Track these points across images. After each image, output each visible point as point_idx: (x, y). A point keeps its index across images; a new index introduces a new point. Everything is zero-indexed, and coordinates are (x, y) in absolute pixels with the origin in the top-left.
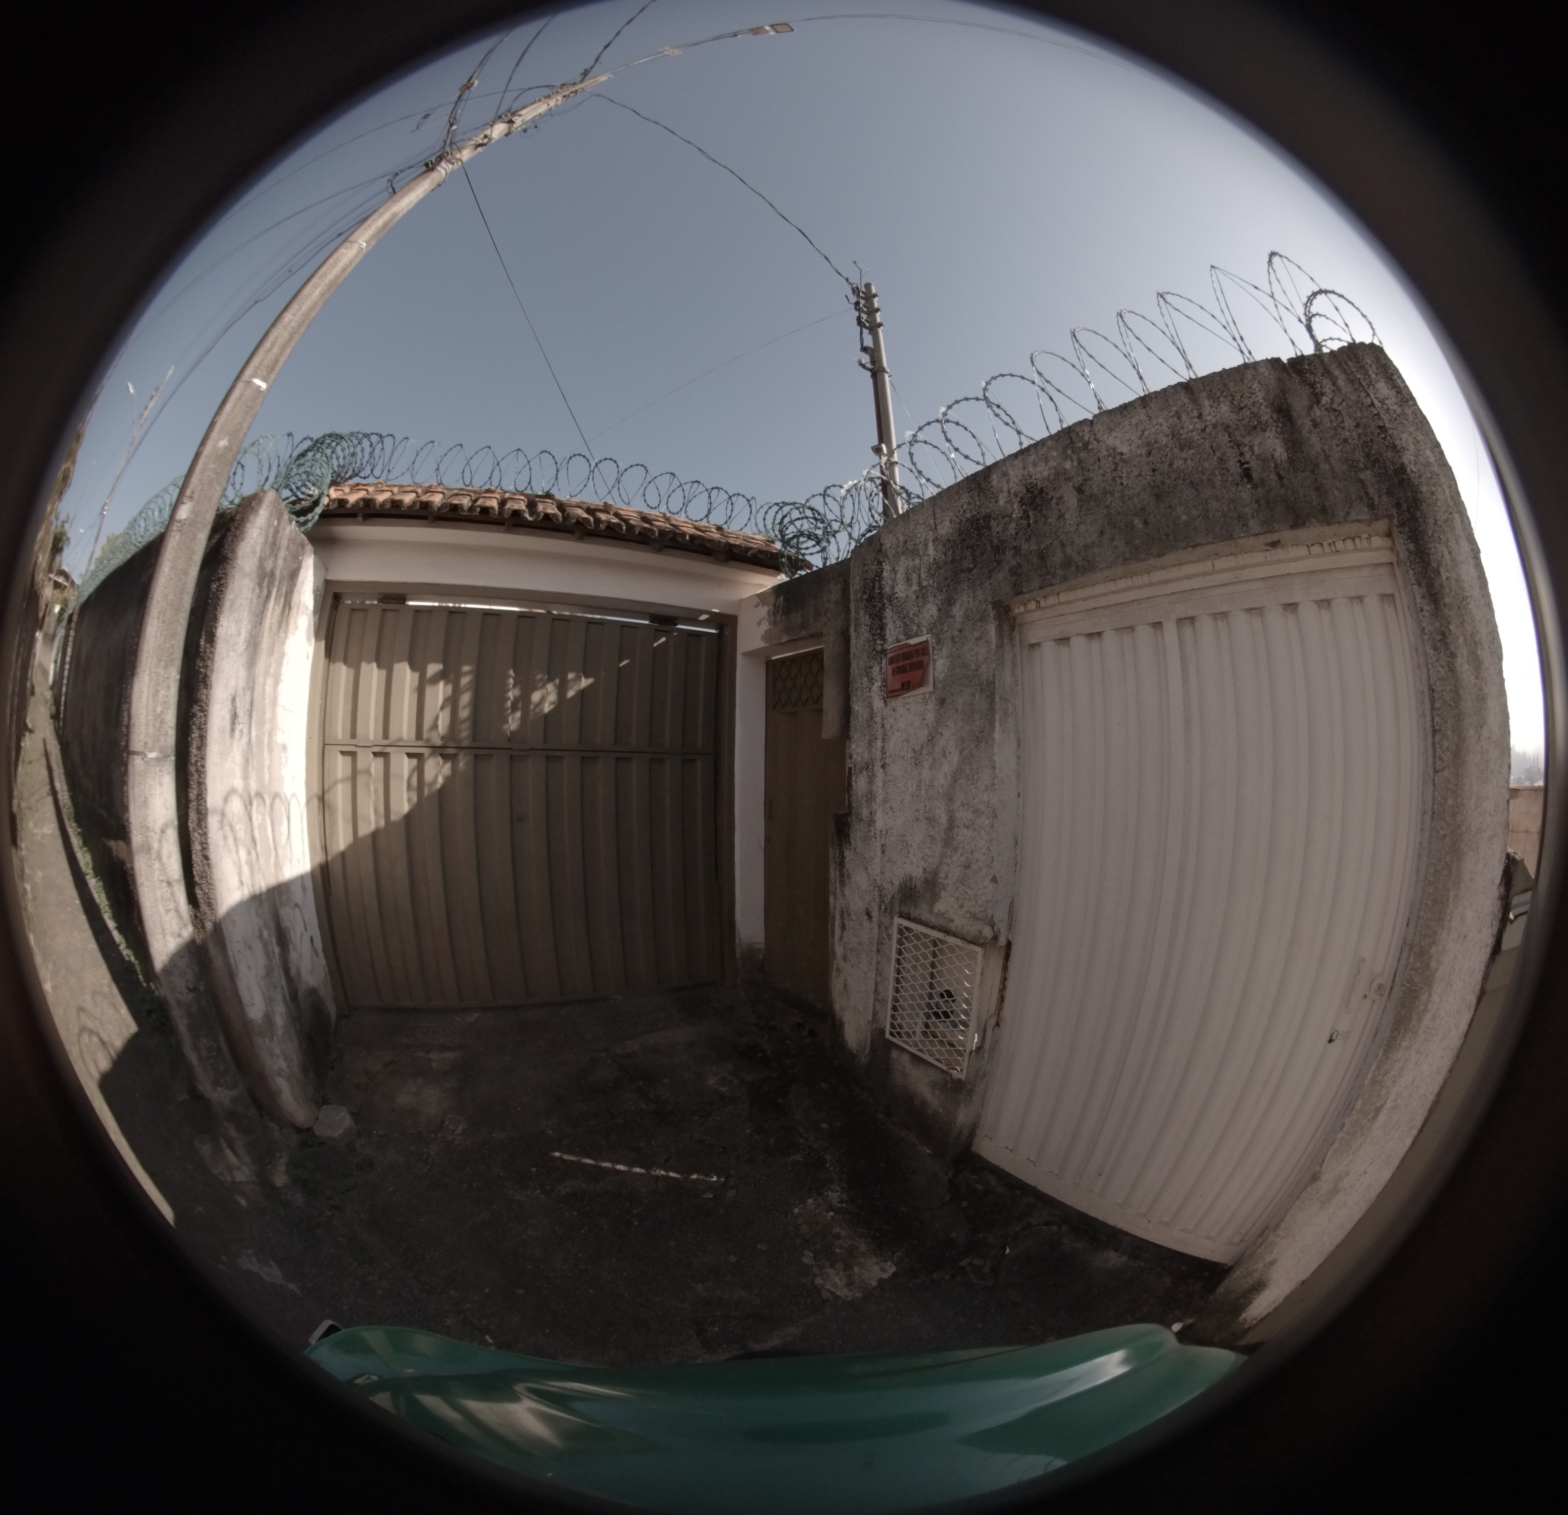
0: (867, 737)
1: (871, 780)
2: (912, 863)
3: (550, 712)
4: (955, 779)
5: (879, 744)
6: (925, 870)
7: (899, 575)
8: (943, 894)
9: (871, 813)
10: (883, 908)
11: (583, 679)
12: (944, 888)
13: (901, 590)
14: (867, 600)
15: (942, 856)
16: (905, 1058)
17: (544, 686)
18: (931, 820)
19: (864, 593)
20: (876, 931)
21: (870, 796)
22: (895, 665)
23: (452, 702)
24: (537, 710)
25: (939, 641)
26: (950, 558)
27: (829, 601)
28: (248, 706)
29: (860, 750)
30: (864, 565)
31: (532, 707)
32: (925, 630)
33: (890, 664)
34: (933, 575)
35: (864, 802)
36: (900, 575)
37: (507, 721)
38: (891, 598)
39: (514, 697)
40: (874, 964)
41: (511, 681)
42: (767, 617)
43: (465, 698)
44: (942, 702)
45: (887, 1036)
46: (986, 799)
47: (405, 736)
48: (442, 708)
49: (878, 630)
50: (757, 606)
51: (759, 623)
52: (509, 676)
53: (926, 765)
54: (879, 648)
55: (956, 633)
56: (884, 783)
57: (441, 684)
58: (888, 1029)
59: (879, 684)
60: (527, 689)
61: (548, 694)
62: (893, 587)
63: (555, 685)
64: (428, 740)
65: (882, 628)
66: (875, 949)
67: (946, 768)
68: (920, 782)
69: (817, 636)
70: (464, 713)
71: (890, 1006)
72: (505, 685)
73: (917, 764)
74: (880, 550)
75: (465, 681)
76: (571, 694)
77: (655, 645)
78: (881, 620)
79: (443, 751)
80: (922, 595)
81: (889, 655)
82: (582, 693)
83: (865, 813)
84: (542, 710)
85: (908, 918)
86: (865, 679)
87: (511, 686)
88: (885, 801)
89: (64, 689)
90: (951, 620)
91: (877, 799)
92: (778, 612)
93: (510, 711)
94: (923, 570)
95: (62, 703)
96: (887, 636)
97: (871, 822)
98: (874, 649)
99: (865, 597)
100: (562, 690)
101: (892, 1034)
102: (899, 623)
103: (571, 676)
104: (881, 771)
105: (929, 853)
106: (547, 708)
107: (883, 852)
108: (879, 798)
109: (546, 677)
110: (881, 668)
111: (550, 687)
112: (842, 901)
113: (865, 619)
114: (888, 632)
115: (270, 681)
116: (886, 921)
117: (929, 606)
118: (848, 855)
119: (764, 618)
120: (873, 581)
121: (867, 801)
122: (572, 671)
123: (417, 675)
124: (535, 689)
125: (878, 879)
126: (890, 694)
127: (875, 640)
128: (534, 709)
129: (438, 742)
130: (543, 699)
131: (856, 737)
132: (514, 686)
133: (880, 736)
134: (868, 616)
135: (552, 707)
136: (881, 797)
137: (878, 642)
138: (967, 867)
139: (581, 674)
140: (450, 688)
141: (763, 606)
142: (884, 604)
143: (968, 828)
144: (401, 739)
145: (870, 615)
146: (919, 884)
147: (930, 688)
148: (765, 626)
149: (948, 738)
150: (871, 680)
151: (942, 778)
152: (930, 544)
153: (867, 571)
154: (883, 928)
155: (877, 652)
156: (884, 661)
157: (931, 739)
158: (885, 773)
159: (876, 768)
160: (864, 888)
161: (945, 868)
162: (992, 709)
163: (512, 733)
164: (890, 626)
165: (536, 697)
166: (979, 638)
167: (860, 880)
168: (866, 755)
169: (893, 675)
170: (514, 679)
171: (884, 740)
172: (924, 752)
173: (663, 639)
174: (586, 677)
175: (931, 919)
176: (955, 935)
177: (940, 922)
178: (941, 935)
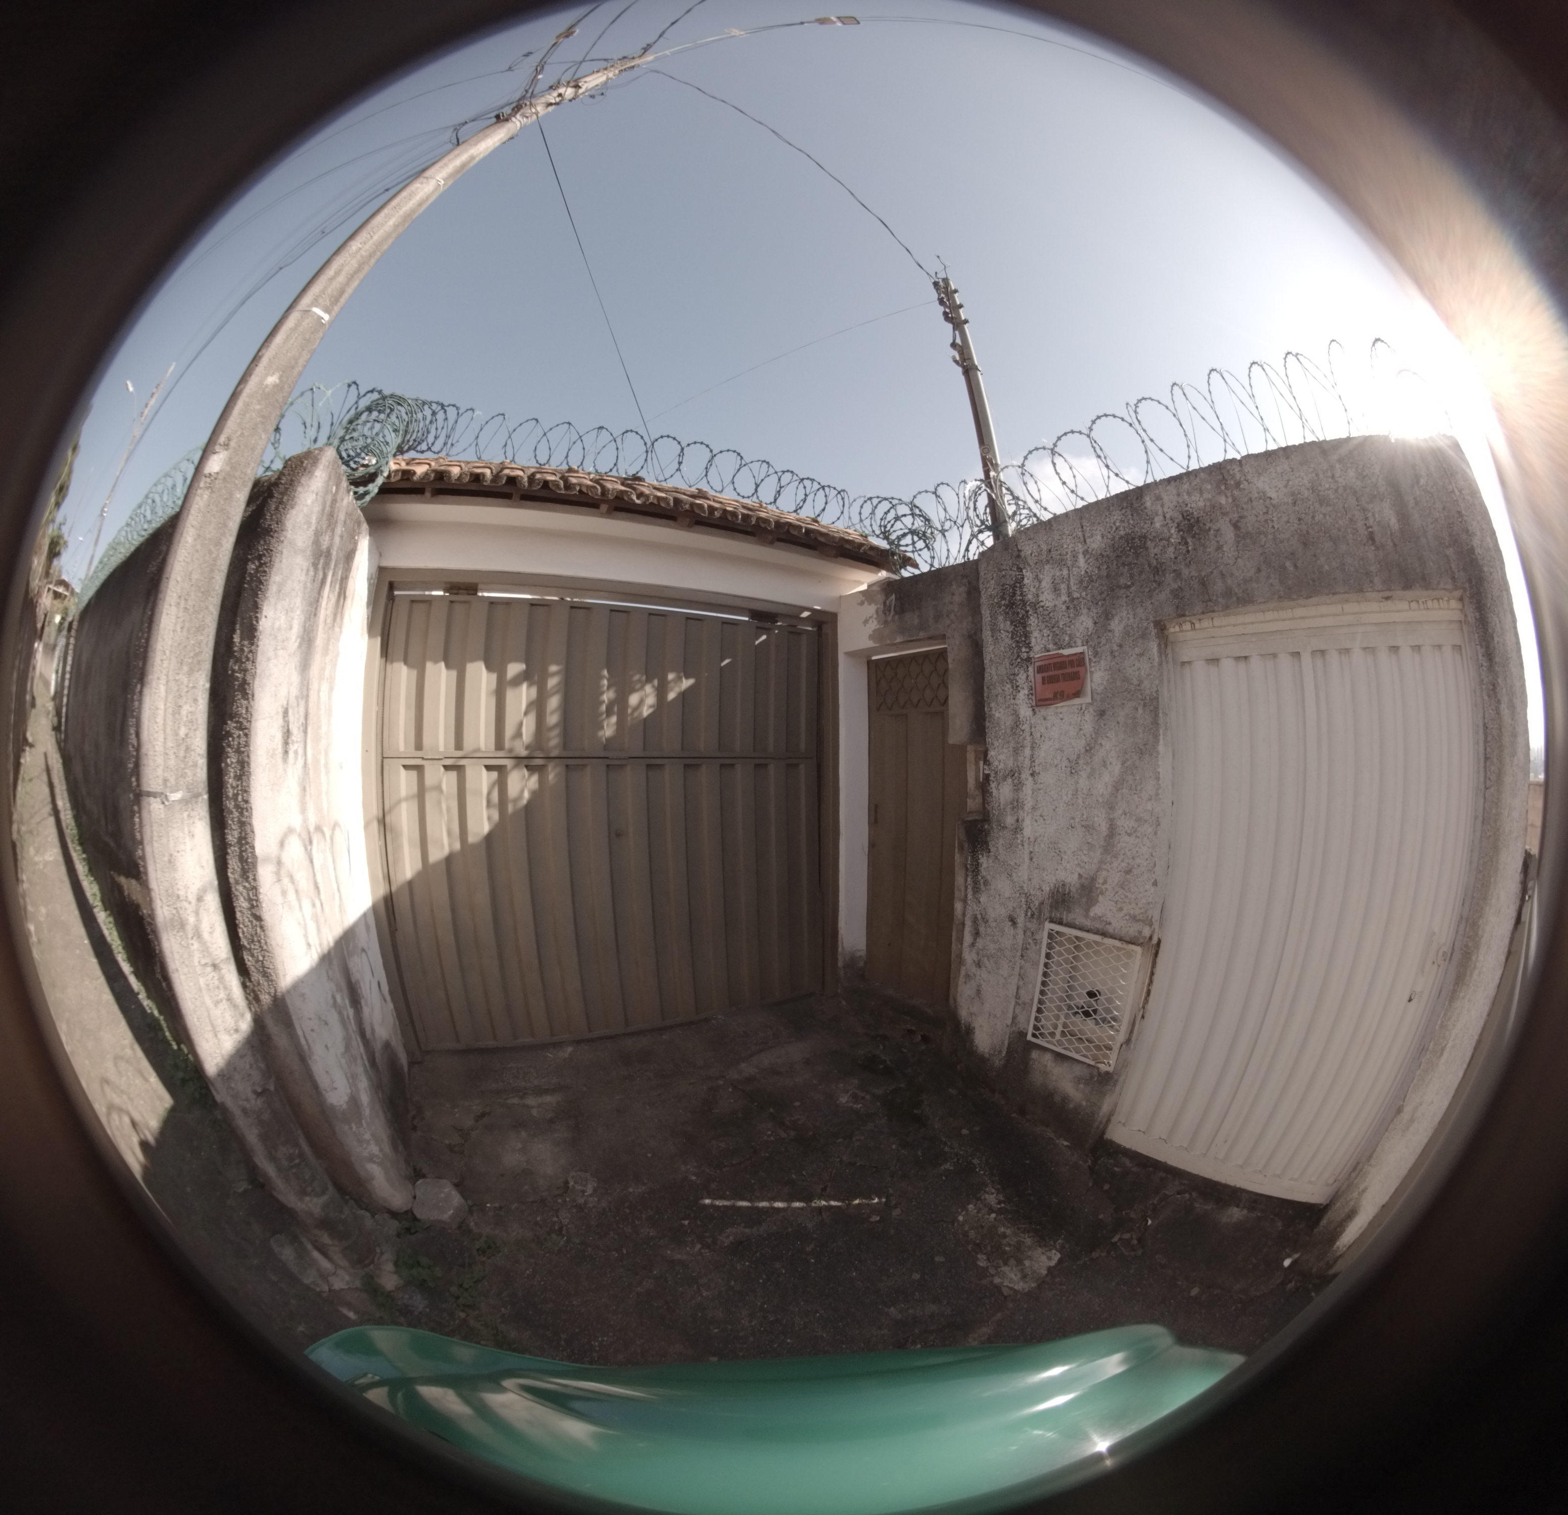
0: (1012, 745)
1: (1018, 786)
2: (1065, 869)
3: (650, 715)
4: (1116, 788)
5: (1027, 751)
6: (1080, 876)
7: (1044, 584)
8: (1101, 898)
9: (1018, 821)
10: (1029, 914)
11: (684, 680)
12: (1102, 893)
13: (1047, 599)
14: (1007, 606)
15: (1101, 862)
16: (1048, 1057)
17: (642, 688)
18: (1089, 828)
19: (1003, 598)
20: (1020, 937)
21: (1016, 805)
22: (1045, 674)
23: (538, 706)
24: (636, 714)
25: (1096, 654)
26: (1104, 573)
27: (952, 603)
28: (302, 720)
29: (1002, 757)
30: (1001, 571)
31: (629, 711)
32: (1079, 642)
33: (1038, 672)
34: (1087, 587)
35: (1008, 810)
36: (1046, 583)
37: (602, 728)
38: (1035, 605)
39: (609, 699)
40: (1017, 969)
41: (605, 682)
42: (875, 616)
43: (554, 702)
44: (1102, 714)
45: (1029, 1037)
46: (1149, 807)
47: (482, 746)
48: (526, 714)
49: (1022, 637)
50: (862, 603)
51: (866, 622)
52: (603, 677)
53: (1084, 774)
54: (1025, 655)
55: (1115, 648)
56: (1033, 791)
57: (524, 686)
58: (1030, 1030)
59: (1026, 692)
60: (623, 692)
61: (646, 696)
62: (1038, 596)
63: (653, 686)
64: (511, 750)
65: (1027, 635)
66: (1019, 954)
67: (1106, 778)
68: (1077, 791)
69: (943, 637)
70: (553, 719)
71: (1035, 1009)
72: (598, 686)
73: (1073, 771)
74: (1019, 556)
75: (552, 682)
76: (671, 696)
77: (757, 642)
78: (1025, 627)
79: (528, 762)
80: (1073, 605)
81: (1037, 664)
82: (684, 695)
83: (1009, 820)
84: (641, 713)
85: (1061, 923)
86: (1009, 686)
87: (605, 688)
88: (1034, 808)
89: (65, 700)
90: (1110, 634)
91: (1026, 808)
92: (890, 611)
93: (604, 716)
94: (1072, 582)
95: (64, 714)
96: (1032, 644)
97: (1018, 829)
98: (1019, 656)
99: (1003, 602)
100: (661, 692)
101: (1034, 1035)
102: (1046, 632)
103: (671, 676)
104: (1030, 779)
105: (1086, 860)
106: (646, 712)
107: (1031, 859)
108: (1028, 806)
109: (644, 678)
110: (1028, 676)
111: (648, 689)
112: (975, 906)
113: (1005, 625)
114: (1033, 640)
115: (325, 687)
116: (1033, 926)
117: (1082, 618)
118: (983, 860)
119: (871, 617)
120: (1014, 587)
121: (1013, 808)
122: (672, 671)
123: (494, 676)
124: (633, 691)
125: (1025, 886)
126: (1040, 702)
127: (1020, 648)
128: (632, 713)
129: (524, 753)
130: (642, 702)
131: (996, 744)
132: (609, 688)
133: (1028, 743)
134: (1008, 623)
135: (651, 711)
136: (1029, 805)
137: (1024, 650)
138: (1128, 872)
139: (682, 674)
140: (534, 691)
141: (870, 604)
142: (1027, 612)
143: (1129, 835)
144: (478, 750)
145: (1012, 622)
146: (1073, 890)
147: (1088, 699)
148: (873, 625)
149: (1109, 747)
150: (1016, 688)
151: (1103, 785)
152: (1081, 557)
153: (1004, 576)
154: (1029, 933)
155: (1022, 659)
156: (1031, 669)
157: (1089, 749)
158: (1035, 782)
159: (1023, 776)
160: (1007, 895)
161: (1104, 873)
162: (1155, 723)
163: (607, 740)
164: (1036, 634)
165: (634, 699)
166: (1141, 655)
167: (1002, 886)
168: (1010, 763)
169: (1043, 683)
170: (608, 680)
171: (1033, 748)
172: (1081, 762)
173: (764, 637)
174: (687, 678)
175: (1088, 923)
176: (1112, 937)
177: (1098, 925)
178: (1098, 938)
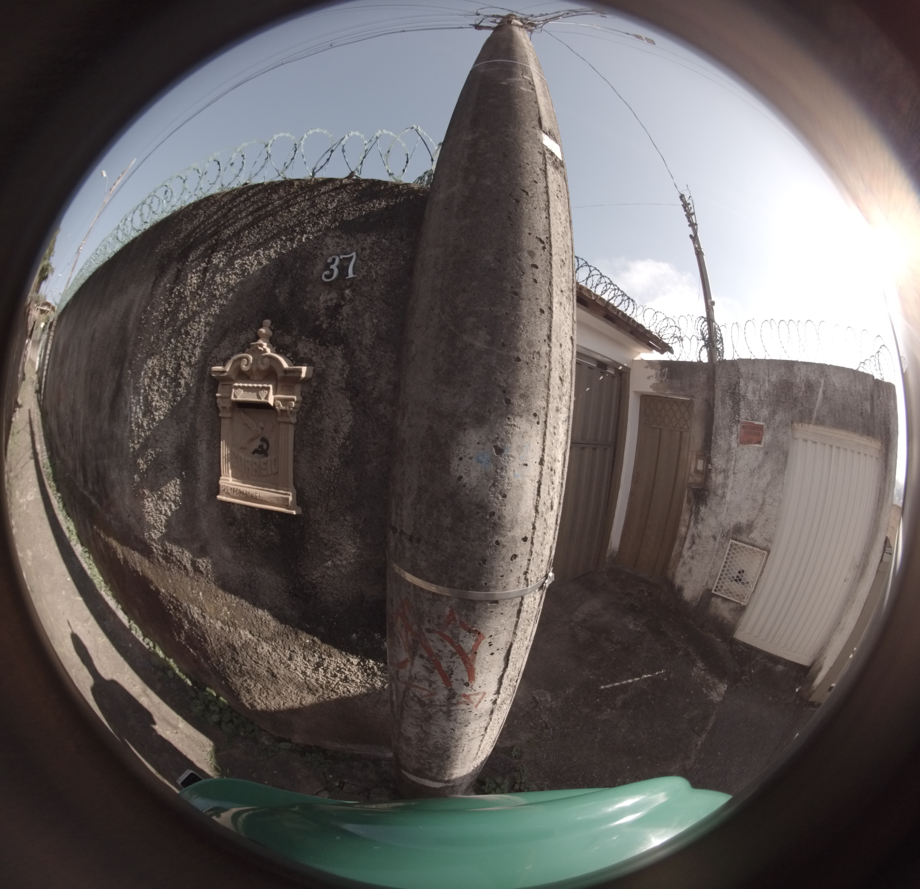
1: (726, 478)
2: (742, 517)
4: (768, 486)
5: (733, 462)
6: (748, 520)
8: (755, 530)
9: (724, 493)
10: (723, 535)
12: (755, 528)
13: (750, 396)
14: (730, 393)
15: (757, 515)
16: (720, 600)
18: (754, 500)
20: (716, 545)
21: (724, 485)
22: (746, 430)
25: (768, 427)
26: (775, 393)
29: (720, 463)
32: (762, 420)
33: (743, 428)
34: (767, 397)
38: (744, 397)
44: (767, 453)
45: (713, 591)
46: (779, 495)
49: (736, 410)
53: (756, 477)
55: (776, 427)
56: (735, 480)
58: (714, 588)
59: (736, 436)
62: (746, 393)
65: (739, 410)
66: (714, 553)
67: (765, 480)
68: (752, 484)
73: (751, 476)
74: (738, 371)
80: (761, 402)
81: (743, 424)
85: (736, 540)
86: (728, 431)
89: (45, 373)
90: (775, 421)
91: (729, 488)
94: (762, 392)
95: (43, 383)
96: (741, 415)
97: (723, 496)
102: (747, 411)
104: (733, 475)
105: (751, 513)
107: (728, 511)
108: (731, 487)
110: (737, 429)
116: (723, 541)
117: (764, 410)
120: (735, 385)
125: (722, 522)
126: (743, 442)
131: (718, 456)
133: (734, 459)
134: (730, 401)
137: (736, 416)
138: (767, 520)
142: (740, 399)
143: (770, 505)
145: (733, 402)
146: (744, 526)
147: (762, 445)
149: (768, 468)
150: (732, 433)
151: (762, 484)
152: (766, 382)
154: (721, 544)
156: (739, 426)
157: (759, 467)
158: (735, 477)
159: (729, 473)
160: (713, 526)
161: (758, 520)
164: (743, 410)
167: (711, 521)
168: (724, 466)
169: (744, 434)
172: (755, 471)
175: (748, 541)
176: (756, 547)
177: (752, 542)
178: (751, 547)
